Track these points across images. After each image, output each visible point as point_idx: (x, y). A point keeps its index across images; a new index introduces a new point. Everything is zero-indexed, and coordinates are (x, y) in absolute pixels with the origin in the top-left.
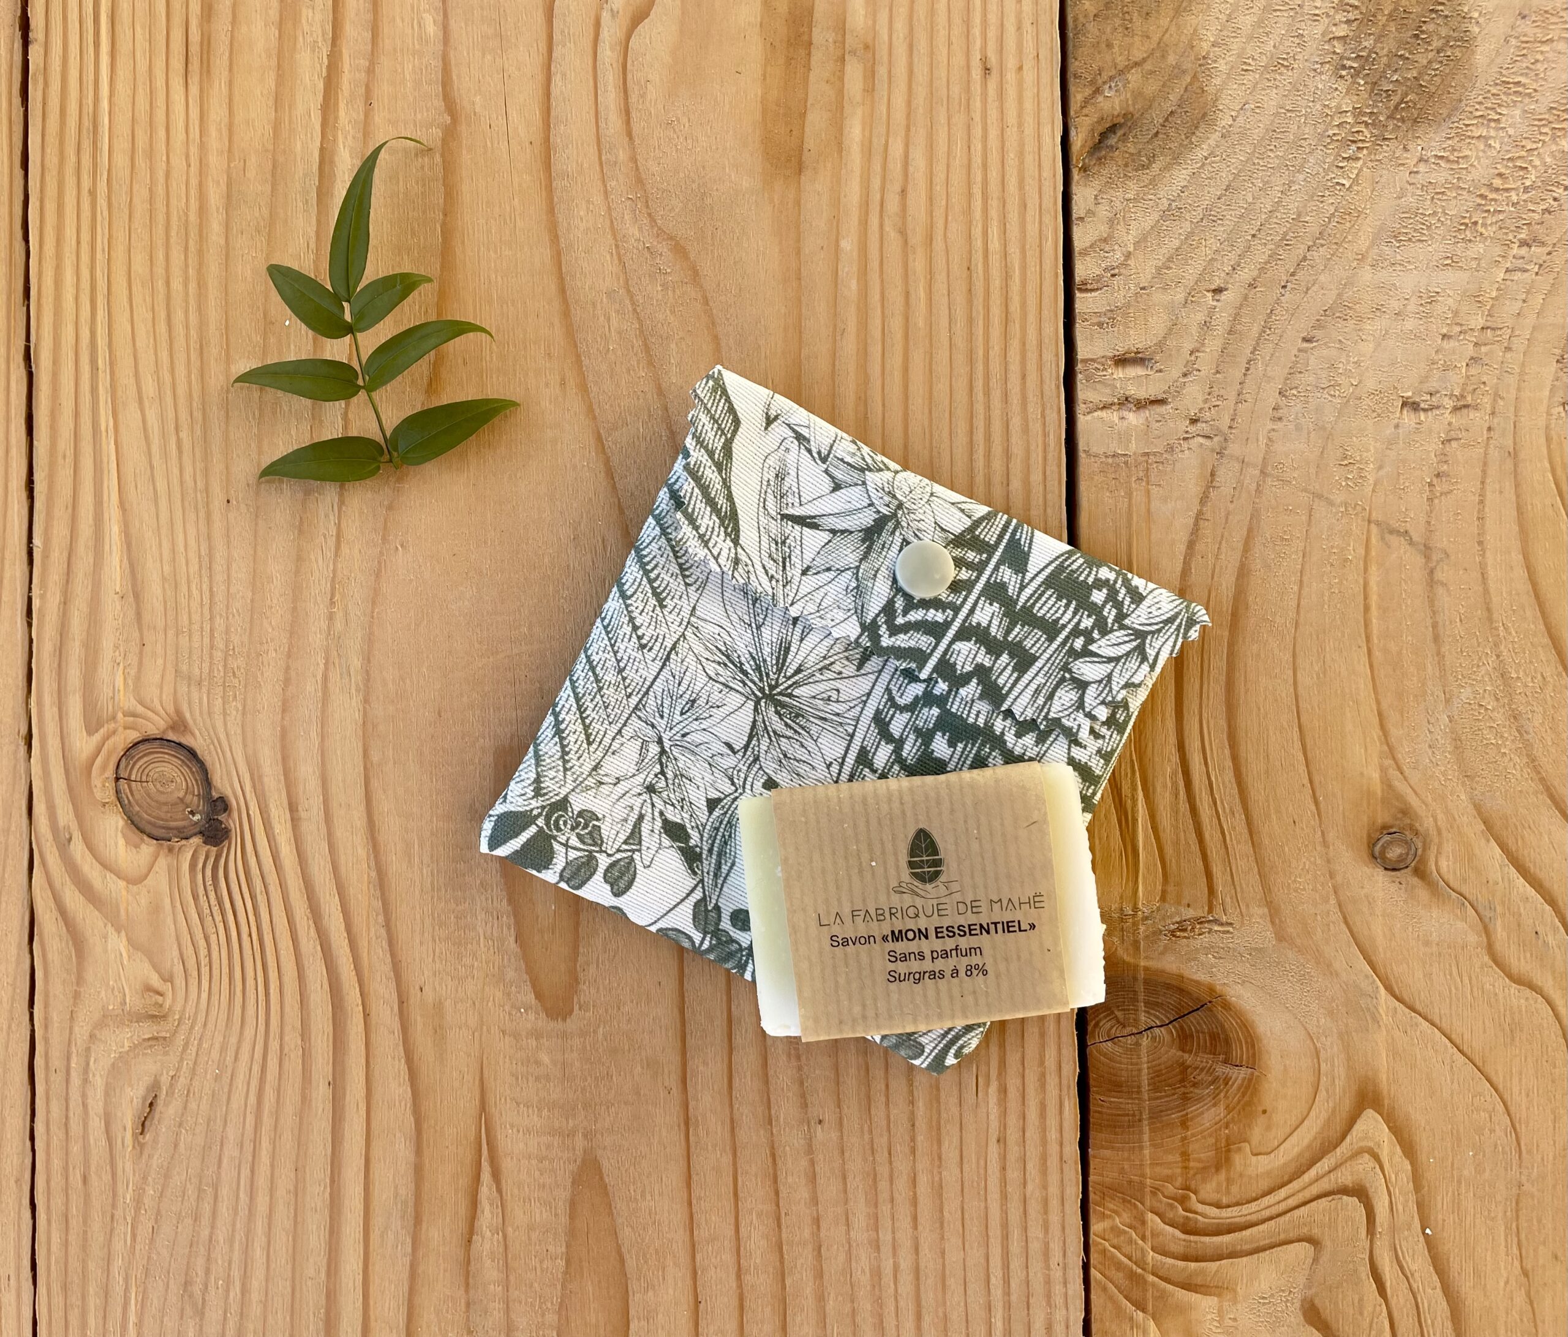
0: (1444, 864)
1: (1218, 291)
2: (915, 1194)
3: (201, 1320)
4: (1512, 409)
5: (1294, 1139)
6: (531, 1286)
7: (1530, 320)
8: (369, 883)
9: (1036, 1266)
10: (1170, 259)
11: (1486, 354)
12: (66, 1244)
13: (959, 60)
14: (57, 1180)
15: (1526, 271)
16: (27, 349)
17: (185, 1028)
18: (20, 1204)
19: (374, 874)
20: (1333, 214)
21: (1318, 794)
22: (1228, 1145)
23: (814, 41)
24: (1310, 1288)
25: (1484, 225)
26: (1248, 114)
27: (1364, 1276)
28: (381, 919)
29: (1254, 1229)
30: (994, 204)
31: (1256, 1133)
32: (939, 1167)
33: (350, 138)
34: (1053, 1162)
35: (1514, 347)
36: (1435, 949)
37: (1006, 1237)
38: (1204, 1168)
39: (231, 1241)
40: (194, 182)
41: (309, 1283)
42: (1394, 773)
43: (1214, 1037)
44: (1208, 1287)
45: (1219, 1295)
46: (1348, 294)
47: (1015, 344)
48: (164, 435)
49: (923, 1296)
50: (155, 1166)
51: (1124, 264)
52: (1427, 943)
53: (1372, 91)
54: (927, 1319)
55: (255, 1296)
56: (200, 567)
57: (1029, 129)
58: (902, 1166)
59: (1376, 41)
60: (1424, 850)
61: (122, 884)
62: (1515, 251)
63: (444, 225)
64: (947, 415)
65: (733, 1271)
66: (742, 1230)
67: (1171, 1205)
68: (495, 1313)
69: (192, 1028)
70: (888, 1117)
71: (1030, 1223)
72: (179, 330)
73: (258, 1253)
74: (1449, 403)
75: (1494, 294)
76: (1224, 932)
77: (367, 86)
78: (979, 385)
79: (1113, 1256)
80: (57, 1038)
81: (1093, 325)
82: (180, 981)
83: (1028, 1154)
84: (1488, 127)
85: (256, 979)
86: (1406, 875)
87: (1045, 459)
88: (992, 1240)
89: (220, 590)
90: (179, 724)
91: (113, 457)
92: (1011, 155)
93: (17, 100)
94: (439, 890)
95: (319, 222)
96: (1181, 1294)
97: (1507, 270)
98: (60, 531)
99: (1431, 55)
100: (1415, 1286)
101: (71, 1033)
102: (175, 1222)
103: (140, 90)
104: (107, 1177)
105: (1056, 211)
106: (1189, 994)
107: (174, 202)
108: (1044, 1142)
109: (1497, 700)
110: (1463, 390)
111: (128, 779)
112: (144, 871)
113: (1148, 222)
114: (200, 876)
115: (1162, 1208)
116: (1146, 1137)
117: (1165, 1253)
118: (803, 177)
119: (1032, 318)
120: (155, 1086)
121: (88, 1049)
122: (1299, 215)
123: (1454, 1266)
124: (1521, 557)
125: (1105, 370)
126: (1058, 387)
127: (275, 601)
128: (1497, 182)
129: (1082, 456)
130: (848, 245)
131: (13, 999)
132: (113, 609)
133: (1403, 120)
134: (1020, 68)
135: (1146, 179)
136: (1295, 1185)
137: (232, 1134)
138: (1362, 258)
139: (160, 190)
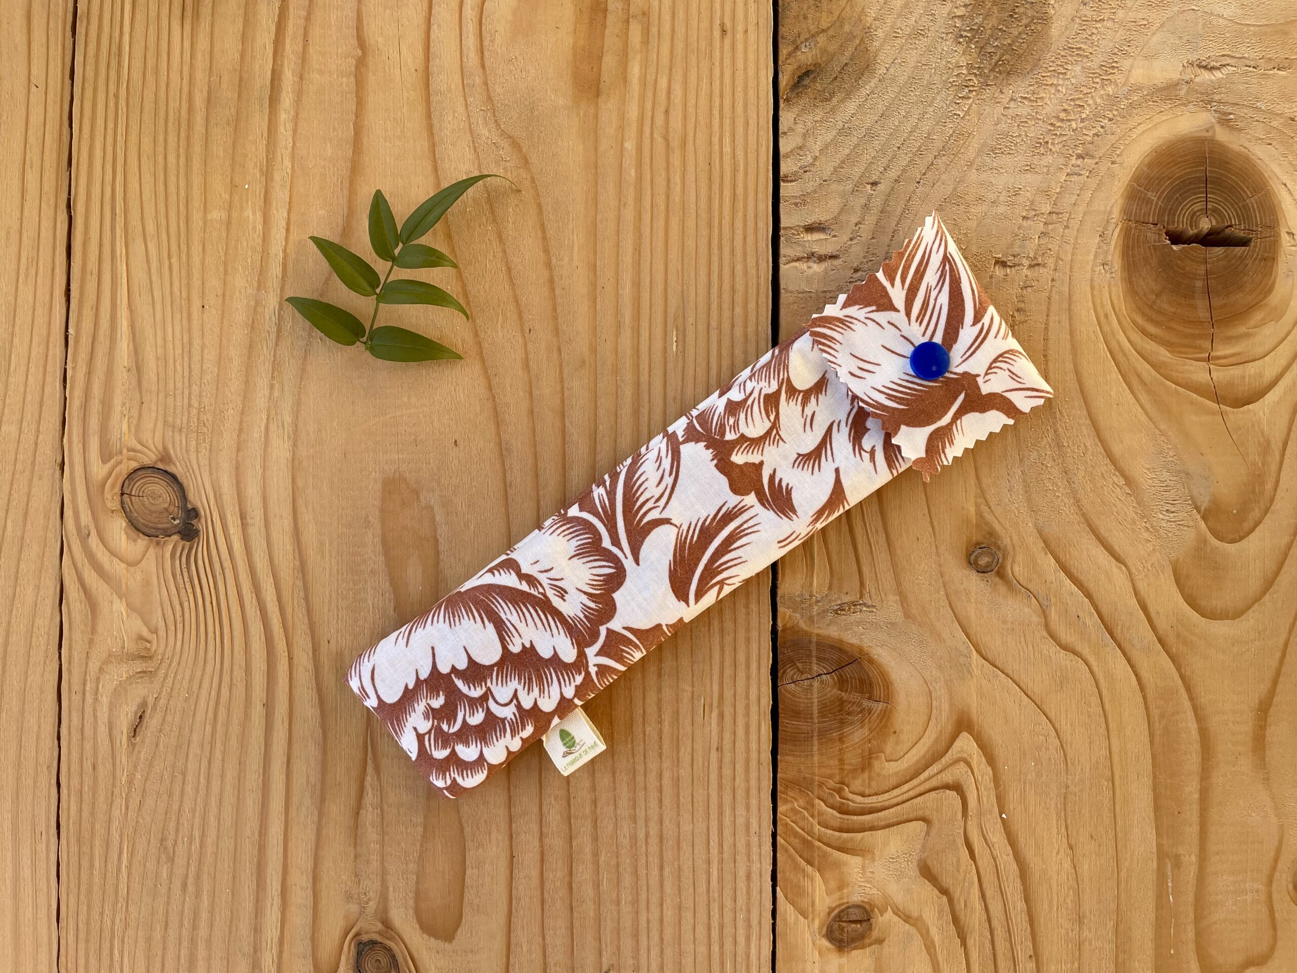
0: (1016, 569)
1: (874, 184)
2: (661, 786)
3: (172, 865)
4: (1068, 267)
5: (914, 751)
6: (399, 844)
7: (1082, 208)
8: (294, 569)
9: (741, 834)
10: (843, 162)
11: (1052, 230)
12: (80, 810)
13: (705, 24)
14: (75, 767)
15: (1080, 175)
16: (69, 200)
17: (165, 665)
18: (50, 784)
19: (297, 563)
20: (952, 135)
21: (934, 521)
22: (870, 754)
23: (609, 8)
24: (924, 852)
25: (1053, 144)
26: (897, 66)
27: (960, 845)
28: (302, 594)
29: (886, 812)
30: (727, 122)
31: (889, 748)
32: (678, 766)
33: (292, 64)
34: (753, 764)
35: (1071, 225)
36: (1010, 625)
37: (721, 814)
38: (854, 769)
39: (193, 811)
40: (185, 89)
41: (247, 841)
42: (984, 508)
43: (862, 682)
44: (855, 850)
45: (863, 856)
46: (961, 188)
47: (740, 215)
48: (160, 260)
49: (664, 853)
50: (142, 758)
51: (813, 165)
52: (1004, 622)
53: (980, 52)
54: (667, 870)
55: (210, 849)
56: (183, 351)
57: (751, 72)
58: (653, 766)
59: (984, 19)
60: (1004, 560)
61: (123, 566)
62: (1073, 162)
63: (355, 124)
64: (694, 262)
65: (537, 835)
66: (544, 808)
67: (831, 794)
68: (374, 863)
69: (170, 665)
70: (644, 733)
71: (737, 805)
72: (172, 189)
73: (212, 820)
74: (1026, 262)
75: (1058, 190)
76: (870, 612)
77: (305, 28)
78: (715, 242)
79: (792, 828)
80: (77, 672)
81: (791, 204)
82: (162, 633)
83: (737, 758)
84: (1058, 77)
85: (215, 633)
86: (991, 576)
87: (758, 294)
88: (711, 816)
89: (196, 367)
90: (165, 457)
91: (125, 275)
92: (740, 88)
93: (69, 33)
94: (342, 574)
95: (270, 119)
96: (837, 854)
97: (1068, 174)
98: (87, 325)
99: (1021, 29)
100: (994, 852)
101: (86, 667)
102: (155, 797)
103: (151, 28)
104: (109, 766)
105: (768, 128)
106: (846, 652)
107: (171, 104)
108: (748, 750)
109: (1054, 460)
110: (1036, 254)
111: (130, 495)
112: (139, 557)
113: (829, 137)
114: (178, 562)
115: (826, 797)
116: (815, 748)
117: (826, 827)
118: (600, 100)
119: (751, 198)
120: (143, 705)
121: (98, 679)
122: (929, 135)
123: (1022, 841)
124: (1072, 366)
125: (798, 234)
126: (767, 246)
127: (233, 376)
128: (1063, 115)
129: (782, 291)
130: (629, 145)
131: (48, 644)
132: (122, 378)
133: (1000, 72)
134: (746, 31)
135: (828, 108)
136: (915, 782)
137: (195, 738)
138: (970, 164)
139: (162, 94)
